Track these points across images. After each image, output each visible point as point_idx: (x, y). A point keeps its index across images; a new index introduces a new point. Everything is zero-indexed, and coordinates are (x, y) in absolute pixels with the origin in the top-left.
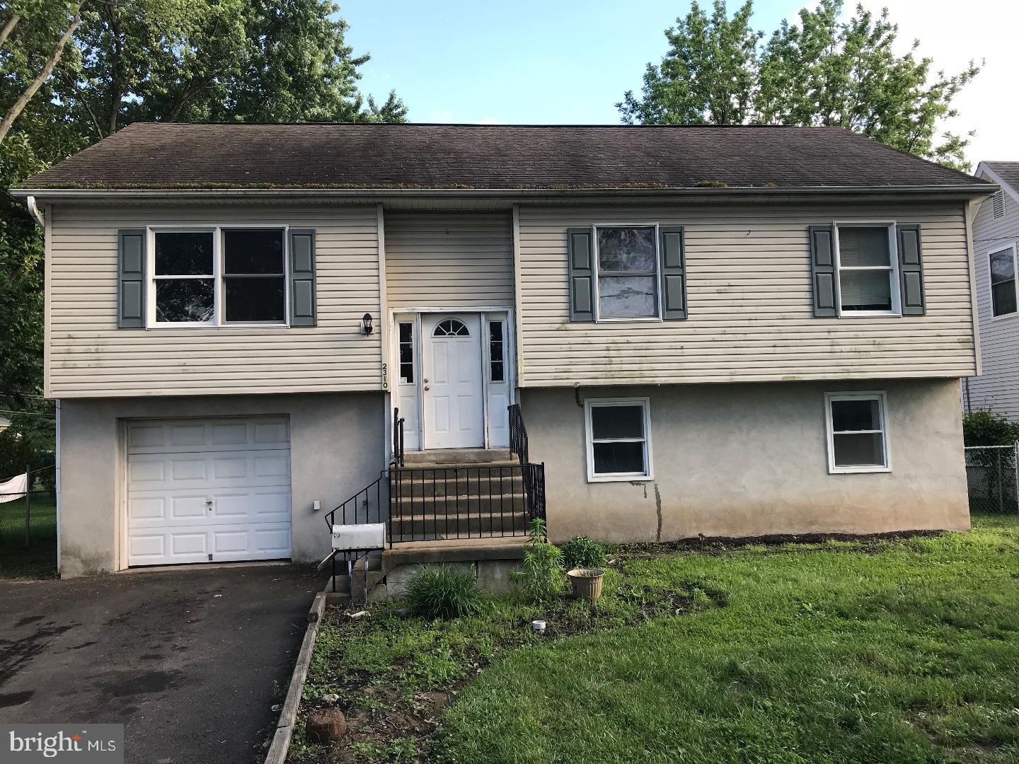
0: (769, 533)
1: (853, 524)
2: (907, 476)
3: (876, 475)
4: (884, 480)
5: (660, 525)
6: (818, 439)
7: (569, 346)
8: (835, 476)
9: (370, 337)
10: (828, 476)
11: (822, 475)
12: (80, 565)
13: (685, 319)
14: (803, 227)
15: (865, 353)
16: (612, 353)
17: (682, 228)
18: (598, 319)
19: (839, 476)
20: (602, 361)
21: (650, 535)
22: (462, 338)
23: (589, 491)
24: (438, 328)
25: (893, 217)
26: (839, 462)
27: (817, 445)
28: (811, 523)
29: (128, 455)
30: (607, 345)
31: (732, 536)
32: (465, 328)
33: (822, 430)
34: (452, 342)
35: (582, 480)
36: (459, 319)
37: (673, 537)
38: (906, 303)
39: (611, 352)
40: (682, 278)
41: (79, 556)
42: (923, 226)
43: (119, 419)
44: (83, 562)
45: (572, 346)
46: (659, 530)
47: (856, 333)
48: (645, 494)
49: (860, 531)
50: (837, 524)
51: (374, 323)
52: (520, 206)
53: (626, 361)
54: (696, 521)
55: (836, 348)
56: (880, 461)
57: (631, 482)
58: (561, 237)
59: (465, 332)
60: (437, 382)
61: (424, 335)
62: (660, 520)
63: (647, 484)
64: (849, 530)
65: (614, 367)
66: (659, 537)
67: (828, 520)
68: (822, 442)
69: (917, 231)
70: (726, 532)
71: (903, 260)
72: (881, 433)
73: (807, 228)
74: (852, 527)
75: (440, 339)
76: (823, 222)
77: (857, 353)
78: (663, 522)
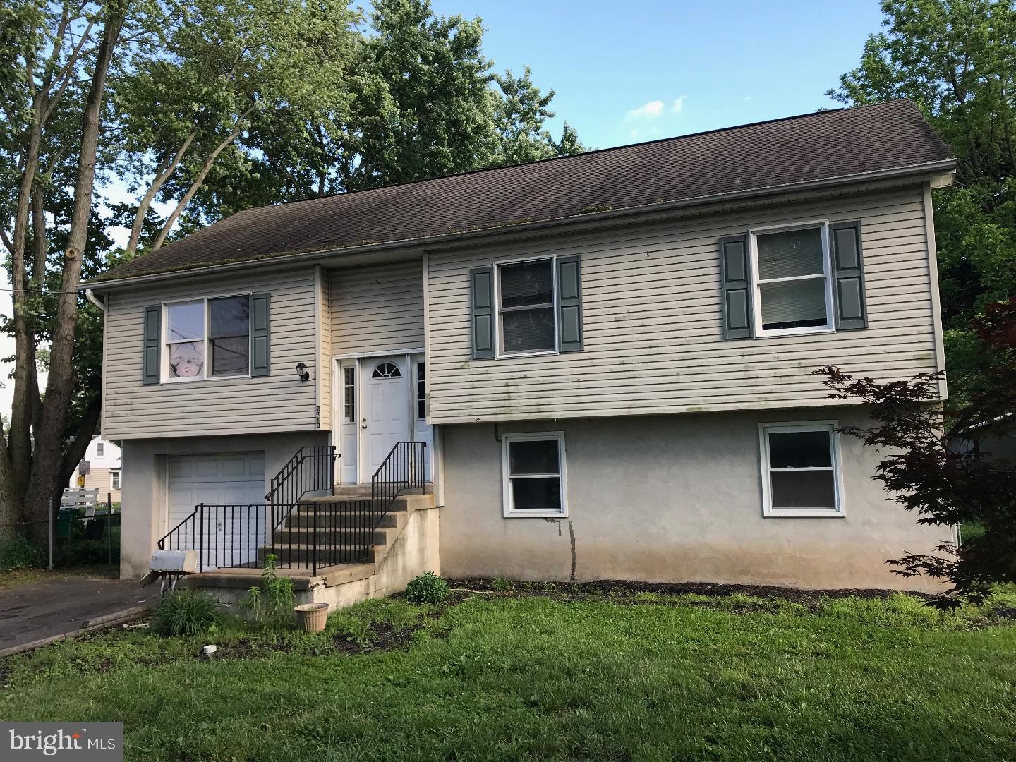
0: (692, 580)
1: (794, 576)
2: (867, 523)
3: (824, 520)
4: (835, 526)
5: (574, 564)
6: (750, 476)
7: (471, 383)
8: (773, 520)
9: (307, 383)
10: (762, 520)
11: (757, 518)
12: (131, 569)
13: (581, 351)
14: (713, 240)
15: (787, 378)
16: (511, 389)
17: (579, 257)
18: (497, 356)
19: (777, 520)
20: (502, 397)
21: (564, 575)
22: (395, 380)
23: (505, 527)
24: (376, 370)
25: (824, 216)
26: (778, 502)
27: (751, 484)
28: (743, 573)
29: (170, 483)
30: (505, 381)
31: (651, 581)
32: (397, 370)
33: (756, 466)
34: (387, 382)
35: (499, 516)
36: (392, 361)
37: (586, 576)
38: (841, 317)
39: (510, 387)
40: (579, 309)
41: (130, 562)
42: (864, 222)
43: (156, 455)
44: (133, 567)
45: (474, 383)
46: (573, 570)
47: (776, 355)
48: (560, 531)
49: (803, 586)
50: (774, 576)
51: (310, 371)
52: (429, 252)
53: (524, 396)
54: (611, 562)
55: (751, 374)
56: (830, 502)
57: (545, 518)
58: (465, 278)
59: (397, 373)
60: (373, 421)
61: (363, 376)
62: (574, 559)
63: (561, 521)
64: (789, 583)
65: (513, 403)
66: (572, 579)
67: (765, 572)
68: (756, 481)
69: (856, 228)
70: (644, 576)
71: (837, 267)
72: (832, 471)
73: (717, 240)
74: (794, 580)
75: (378, 380)
76: (737, 232)
77: (777, 379)
78: (577, 562)
